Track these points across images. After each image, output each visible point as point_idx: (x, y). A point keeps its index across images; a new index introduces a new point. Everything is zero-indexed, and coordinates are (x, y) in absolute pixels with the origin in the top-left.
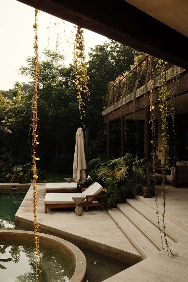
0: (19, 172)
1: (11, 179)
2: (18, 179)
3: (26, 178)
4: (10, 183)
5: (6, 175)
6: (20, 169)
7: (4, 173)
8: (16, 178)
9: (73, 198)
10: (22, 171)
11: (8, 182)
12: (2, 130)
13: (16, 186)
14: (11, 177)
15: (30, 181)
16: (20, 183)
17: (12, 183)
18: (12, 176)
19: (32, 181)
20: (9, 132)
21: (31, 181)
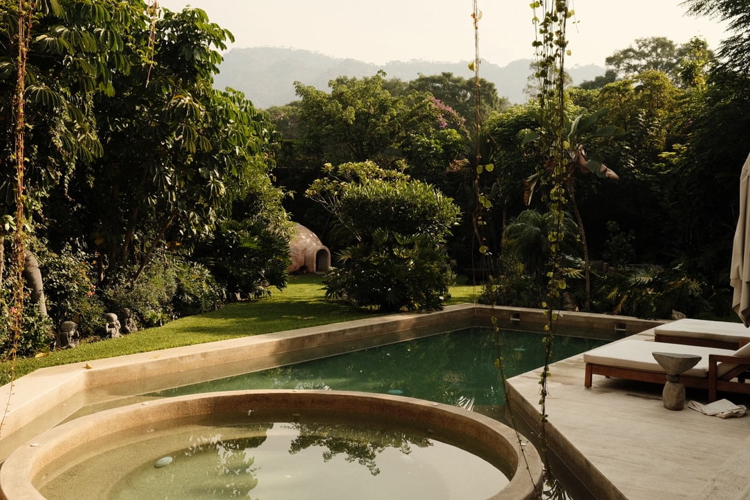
0: (643, 286)
1: (617, 304)
2: (634, 307)
3: (652, 304)
4: (613, 314)
5: (610, 292)
6: (648, 280)
7: (604, 287)
8: (630, 301)
9: (656, 356)
10: (650, 284)
11: (610, 311)
12: (593, 172)
13: (623, 322)
14: (618, 299)
15: (672, 313)
16: (639, 317)
17: (619, 314)
18: (622, 297)
19: (675, 316)
20: (609, 175)
21: (672, 316)
